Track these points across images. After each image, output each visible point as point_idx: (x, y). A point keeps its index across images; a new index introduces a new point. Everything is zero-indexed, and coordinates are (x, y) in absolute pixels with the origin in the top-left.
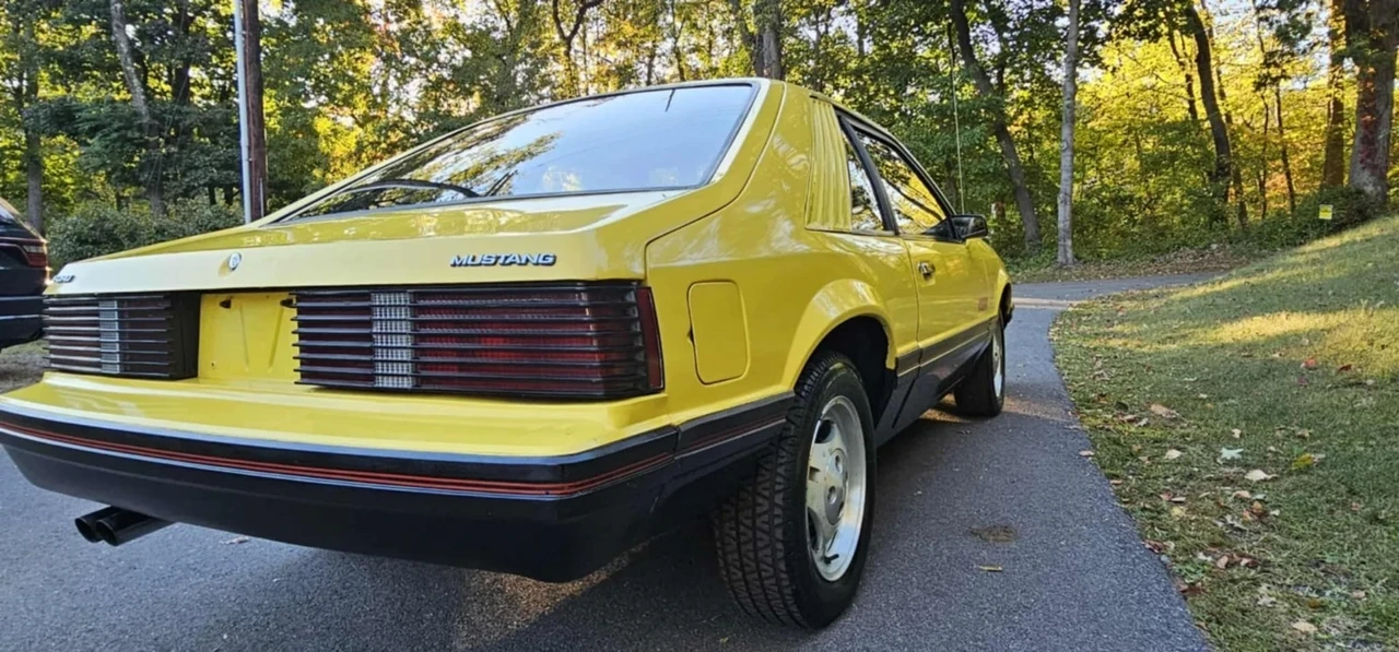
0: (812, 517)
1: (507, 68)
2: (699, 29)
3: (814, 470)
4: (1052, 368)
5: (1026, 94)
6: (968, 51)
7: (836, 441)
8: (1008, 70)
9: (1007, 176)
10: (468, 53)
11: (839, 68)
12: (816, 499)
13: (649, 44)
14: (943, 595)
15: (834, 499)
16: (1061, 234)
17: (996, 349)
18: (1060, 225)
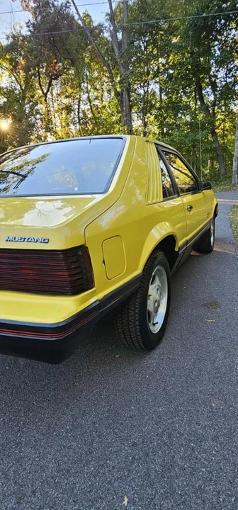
0: (149, 312)
1: (22, 106)
2: (98, 90)
3: (150, 295)
4: (231, 231)
5: (223, 117)
6: (202, 98)
7: (157, 282)
8: (216, 107)
9: (215, 150)
10: (5, 100)
11: (152, 106)
12: (150, 307)
13: (78, 96)
14: (194, 333)
15: (156, 304)
16: (234, 173)
17: (212, 228)
18: (234, 169)
